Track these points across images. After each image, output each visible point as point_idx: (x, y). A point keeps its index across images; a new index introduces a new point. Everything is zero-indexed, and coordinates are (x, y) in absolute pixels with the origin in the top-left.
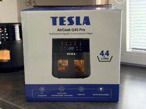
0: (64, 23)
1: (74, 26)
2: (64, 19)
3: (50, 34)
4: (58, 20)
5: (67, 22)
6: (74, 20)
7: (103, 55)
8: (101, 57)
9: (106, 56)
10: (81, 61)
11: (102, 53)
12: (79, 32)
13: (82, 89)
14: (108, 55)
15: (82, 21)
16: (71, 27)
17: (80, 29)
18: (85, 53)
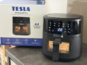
0: (18, 10)
1: (23, 11)
2: (18, 8)
3: (12, 14)
4: (15, 8)
5: (19, 9)
6: (23, 8)
7: (36, 25)
8: (35, 26)
9: (37, 26)
10: (26, 27)
11: (36, 24)
12: (25, 14)
13: (26, 40)
14: (38, 25)
15: (26, 9)
16: (21, 12)
17: (26, 13)
18: (28, 24)
